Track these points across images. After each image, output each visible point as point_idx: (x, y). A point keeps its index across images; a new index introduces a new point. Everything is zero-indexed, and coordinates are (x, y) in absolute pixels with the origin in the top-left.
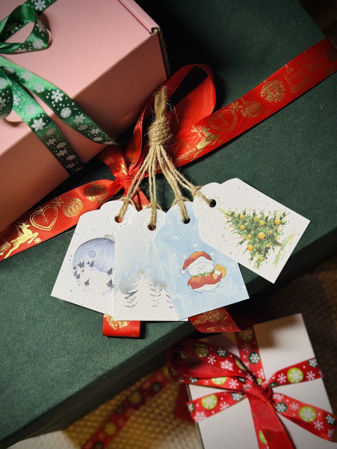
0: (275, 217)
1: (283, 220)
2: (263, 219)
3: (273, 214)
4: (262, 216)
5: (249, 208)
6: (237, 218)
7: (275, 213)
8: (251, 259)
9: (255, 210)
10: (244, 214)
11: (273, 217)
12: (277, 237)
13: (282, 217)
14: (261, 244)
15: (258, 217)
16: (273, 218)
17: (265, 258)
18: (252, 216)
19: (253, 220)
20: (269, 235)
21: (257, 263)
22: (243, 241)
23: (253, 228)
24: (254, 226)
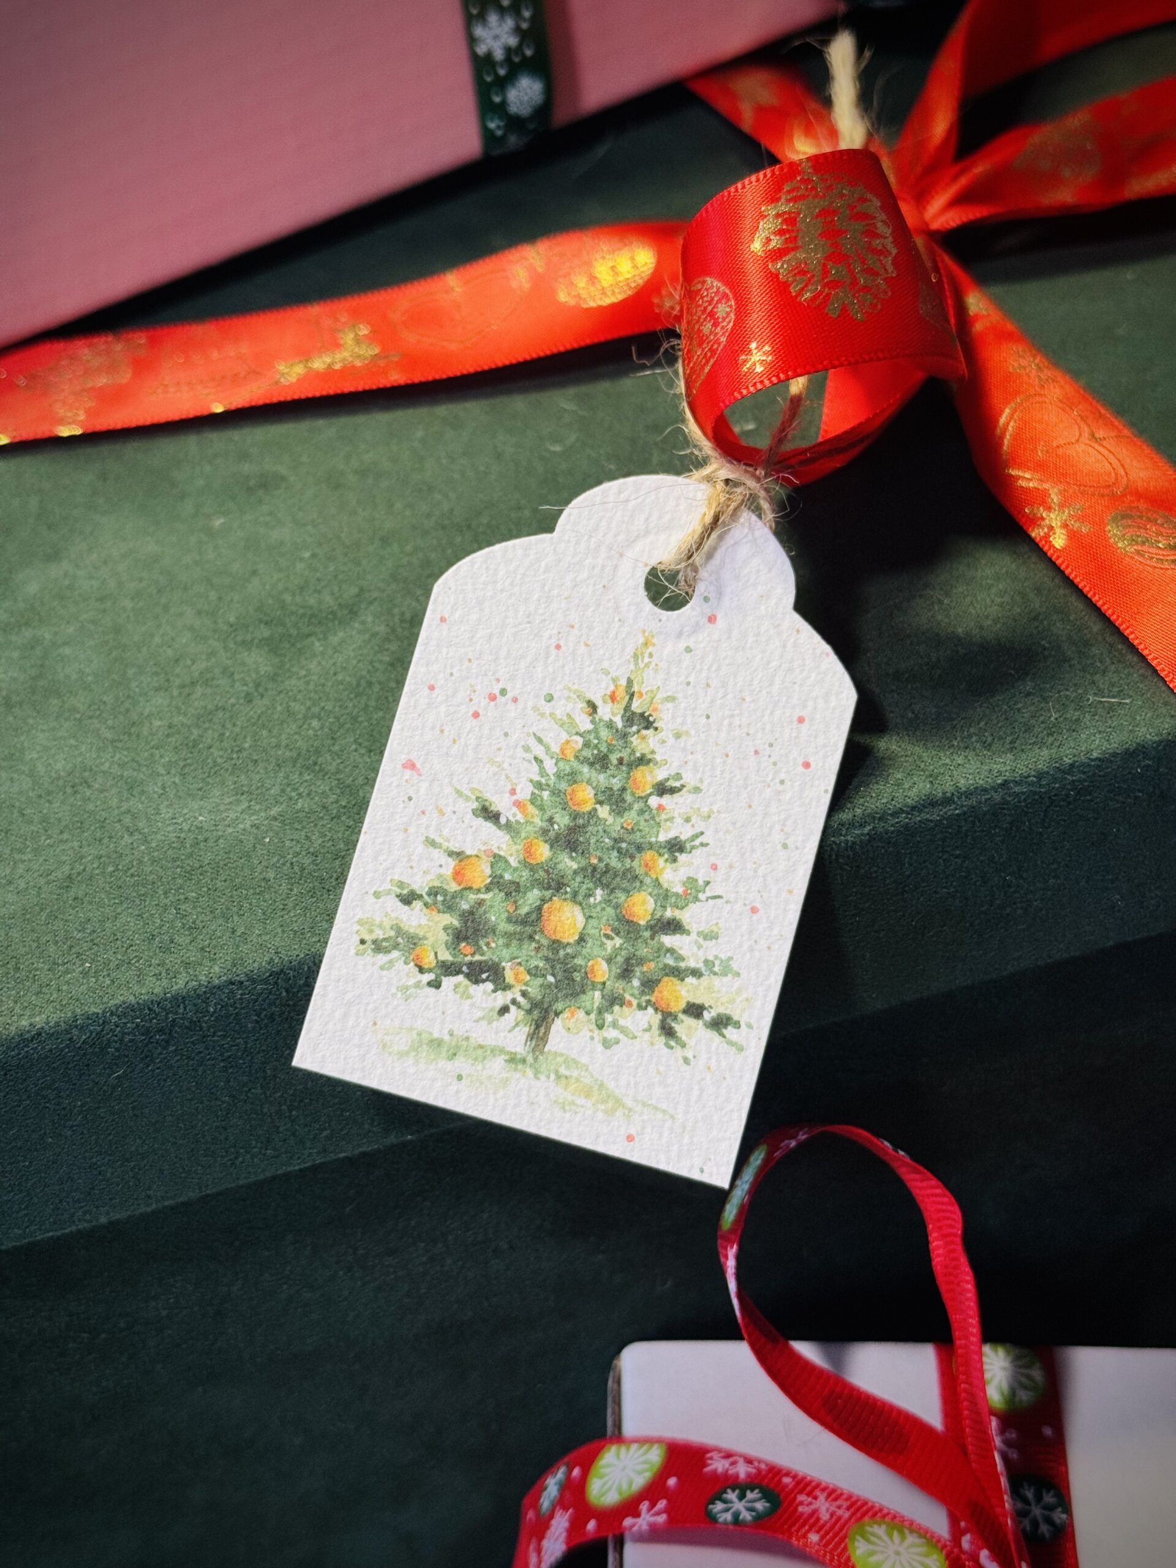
0: (696, 973)
1: (685, 1026)
2: (664, 907)
3: (711, 958)
4: (677, 895)
5: (705, 810)
6: (625, 754)
7: (716, 969)
8: (405, 892)
9: (702, 845)
10: (662, 789)
11: (692, 964)
12: (581, 1014)
13: (707, 1016)
14: (511, 928)
15: (668, 870)
16: (683, 965)
17: (437, 976)
18: (662, 838)
19: (639, 848)
20: (579, 961)
21: (392, 933)
22: (503, 820)
23: (595, 861)
24: (607, 865)
